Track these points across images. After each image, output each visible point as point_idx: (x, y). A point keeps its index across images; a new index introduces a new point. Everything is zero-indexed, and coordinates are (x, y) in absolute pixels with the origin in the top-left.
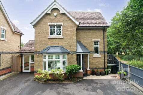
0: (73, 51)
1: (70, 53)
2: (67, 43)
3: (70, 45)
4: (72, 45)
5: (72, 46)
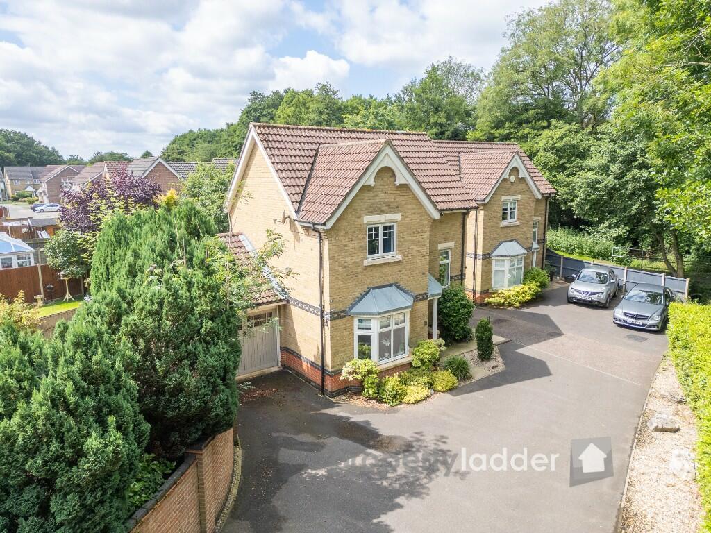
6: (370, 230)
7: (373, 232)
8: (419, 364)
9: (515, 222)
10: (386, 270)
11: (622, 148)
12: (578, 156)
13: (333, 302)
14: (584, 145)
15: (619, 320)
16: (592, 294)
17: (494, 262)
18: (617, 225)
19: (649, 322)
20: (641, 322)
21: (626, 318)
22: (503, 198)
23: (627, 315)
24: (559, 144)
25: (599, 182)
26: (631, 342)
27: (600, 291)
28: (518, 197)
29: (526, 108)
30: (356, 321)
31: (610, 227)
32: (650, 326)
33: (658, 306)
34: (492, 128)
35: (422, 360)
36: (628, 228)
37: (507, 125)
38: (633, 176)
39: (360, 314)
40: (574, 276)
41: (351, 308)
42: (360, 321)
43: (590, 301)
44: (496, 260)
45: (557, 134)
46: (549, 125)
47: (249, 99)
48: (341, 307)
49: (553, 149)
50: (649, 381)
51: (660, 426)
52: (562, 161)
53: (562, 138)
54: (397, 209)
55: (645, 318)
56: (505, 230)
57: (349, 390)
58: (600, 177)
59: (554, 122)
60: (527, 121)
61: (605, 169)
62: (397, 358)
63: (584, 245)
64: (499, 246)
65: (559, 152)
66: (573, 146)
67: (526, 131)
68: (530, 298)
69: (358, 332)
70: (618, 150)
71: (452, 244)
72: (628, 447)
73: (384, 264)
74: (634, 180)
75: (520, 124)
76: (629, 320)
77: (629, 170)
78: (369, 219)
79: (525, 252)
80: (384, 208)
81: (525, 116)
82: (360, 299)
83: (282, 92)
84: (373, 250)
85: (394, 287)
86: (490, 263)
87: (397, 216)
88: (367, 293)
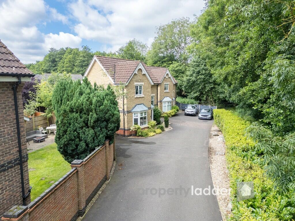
6: (136, 87)
7: (137, 87)
8: (151, 127)
9: (168, 91)
10: (140, 99)
11: (196, 69)
12: (182, 73)
13: (127, 108)
14: (184, 69)
15: (200, 117)
16: (192, 112)
17: (163, 103)
18: (196, 92)
19: (208, 117)
20: (206, 117)
21: (202, 117)
22: (165, 83)
23: (202, 115)
24: (176, 69)
25: (190, 79)
26: (204, 122)
27: (194, 111)
28: (169, 83)
29: (164, 57)
30: (133, 114)
31: (194, 93)
32: (208, 118)
33: (210, 113)
34: (154, 64)
35: (151, 126)
36: (199, 93)
37: (158, 63)
38: (200, 77)
39: (135, 112)
40: (186, 107)
41: (132, 110)
42: (135, 114)
43: (191, 114)
44: (164, 103)
45: (175, 65)
46: (172, 63)
47: (49, 51)
48: (129, 110)
49: (174, 70)
50: (210, 128)
51: (215, 134)
52: (177, 75)
53: (177, 67)
54: (143, 81)
55: (207, 116)
56: (166, 94)
57: (132, 135)
58: (191, 78)
59: (173, 62)
60: (165, 62)
61: (191, 75)
62: (144, 125)
63: (185, 102)
64: (164, 98)
65: (176, 71)
66: (180, 70)
67: (165, 65)
68: (174, 114)
69: (134, 118)
70: (195, 70)
71: (154, 95)
72: (208, 139)
73: (140, 97)
74: (200, 78)
75: (162, 62)
76: (203, 117)
77: (198, 76)
78: (136, 84)
79: (172, 100)
80: (140, 81)
81: (164, 60)
82: (134, 107)
83: (64, 49)
84: (137, 93)
85: (142, 105)
86: (162, 104)
87: (143, 83)
88: (136, 106)
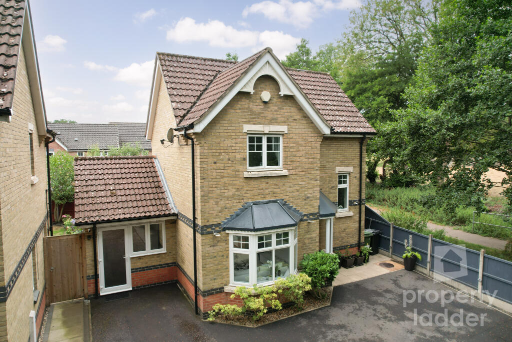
0: (311, 212)
1: (305, 218)
2: (298, 191)
3: (305, 195)
4: (309, 195)
5: (308, 198)
